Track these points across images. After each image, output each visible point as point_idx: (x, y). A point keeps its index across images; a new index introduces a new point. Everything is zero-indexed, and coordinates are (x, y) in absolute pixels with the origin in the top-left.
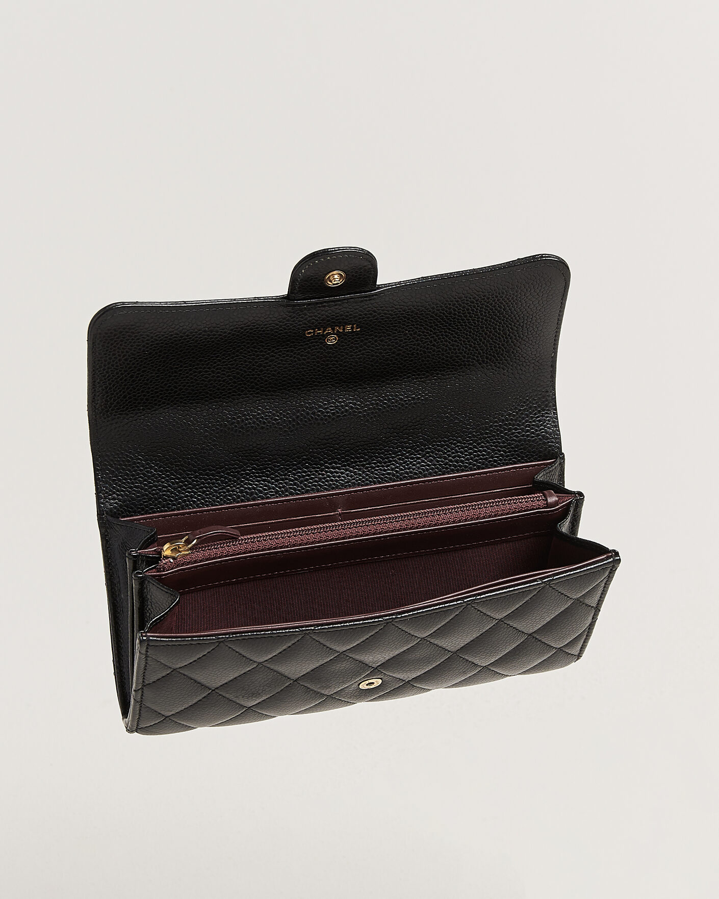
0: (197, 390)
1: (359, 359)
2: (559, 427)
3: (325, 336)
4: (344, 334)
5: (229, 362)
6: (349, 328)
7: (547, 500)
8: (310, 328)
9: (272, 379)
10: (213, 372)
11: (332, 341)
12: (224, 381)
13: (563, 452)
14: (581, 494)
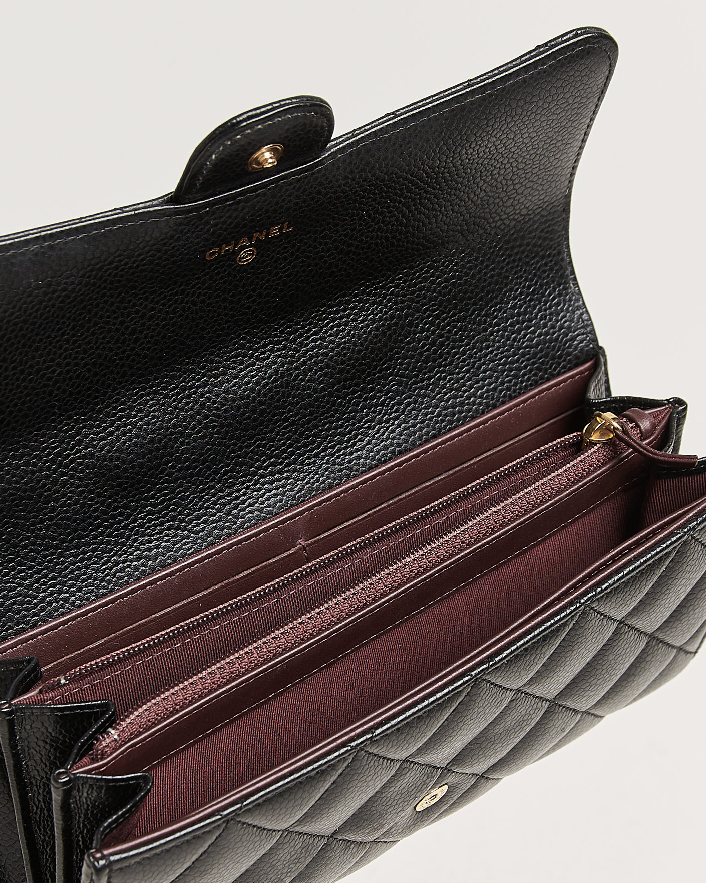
0: (37, 406)
1: (289, 276)
2: (586, 307)
3: (236, 253)
4: (268, 241)
5: (82, 340)
6: (275, 231)
7: (638, 426)
8: (214, 245)
9: (155, 349)
10: (59, 365)
11: (246, 257)
12: (78, 377)
13: (600, 344)
14: (679, 402)
